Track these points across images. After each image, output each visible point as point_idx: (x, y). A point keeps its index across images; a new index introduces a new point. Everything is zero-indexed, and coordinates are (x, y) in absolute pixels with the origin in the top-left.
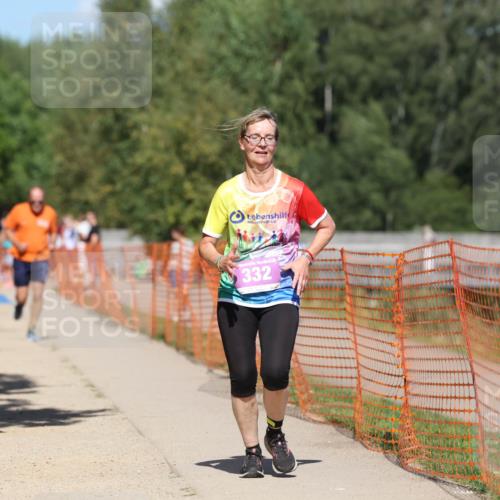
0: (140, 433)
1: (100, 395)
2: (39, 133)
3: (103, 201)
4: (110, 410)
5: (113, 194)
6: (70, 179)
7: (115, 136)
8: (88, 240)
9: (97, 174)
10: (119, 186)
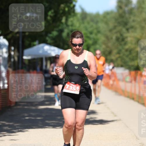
0: (127, 127)
1: (115, 116)
2: (98, 39)
3: (117, 59)
4: (118, 120)
5: (119, 57)
6: (107, 53)
7: (120, 40)
8: (111, 70)
9: (115, 51)
10: (121, 55)
